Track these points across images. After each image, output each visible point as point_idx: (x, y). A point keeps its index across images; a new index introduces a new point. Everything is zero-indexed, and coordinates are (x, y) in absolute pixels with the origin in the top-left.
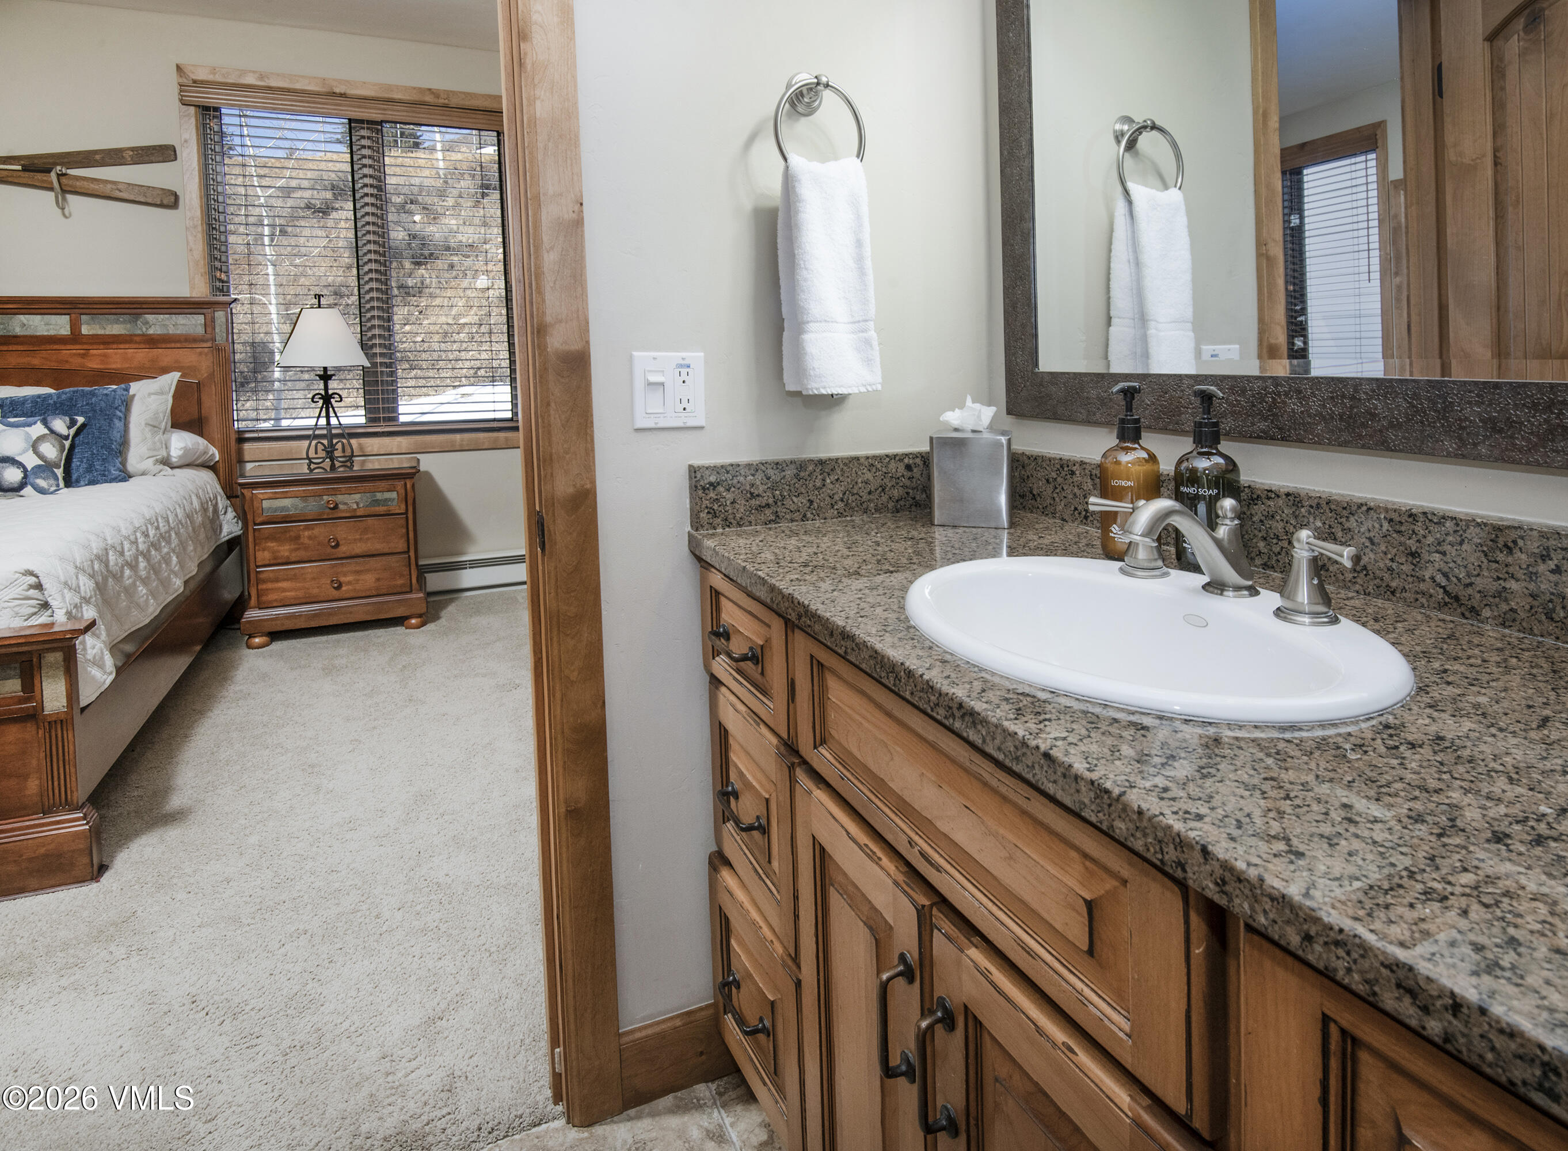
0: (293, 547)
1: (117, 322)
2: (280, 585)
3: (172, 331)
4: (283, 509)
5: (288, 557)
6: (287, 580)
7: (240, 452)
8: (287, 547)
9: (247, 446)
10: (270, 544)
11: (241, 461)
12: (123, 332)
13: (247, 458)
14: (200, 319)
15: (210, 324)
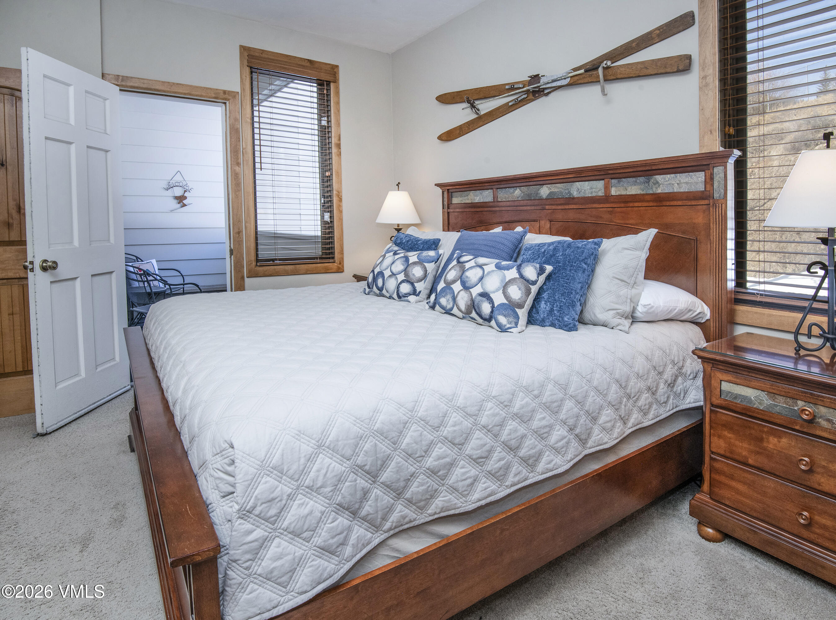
0: (752, 447)
1: (635, 183)
2: (734, 484)
3: (676, 189)
4: (745, 398)
5: (746, 457)
6: (744, 483)
7: (732, 314)
8: (745, 445)
9: (741, 308)
10: (726, 433)
11: (733, 322)
12: (639, 192)
13: (739, 319)
14: (702, 174)
15: (710, 180)
